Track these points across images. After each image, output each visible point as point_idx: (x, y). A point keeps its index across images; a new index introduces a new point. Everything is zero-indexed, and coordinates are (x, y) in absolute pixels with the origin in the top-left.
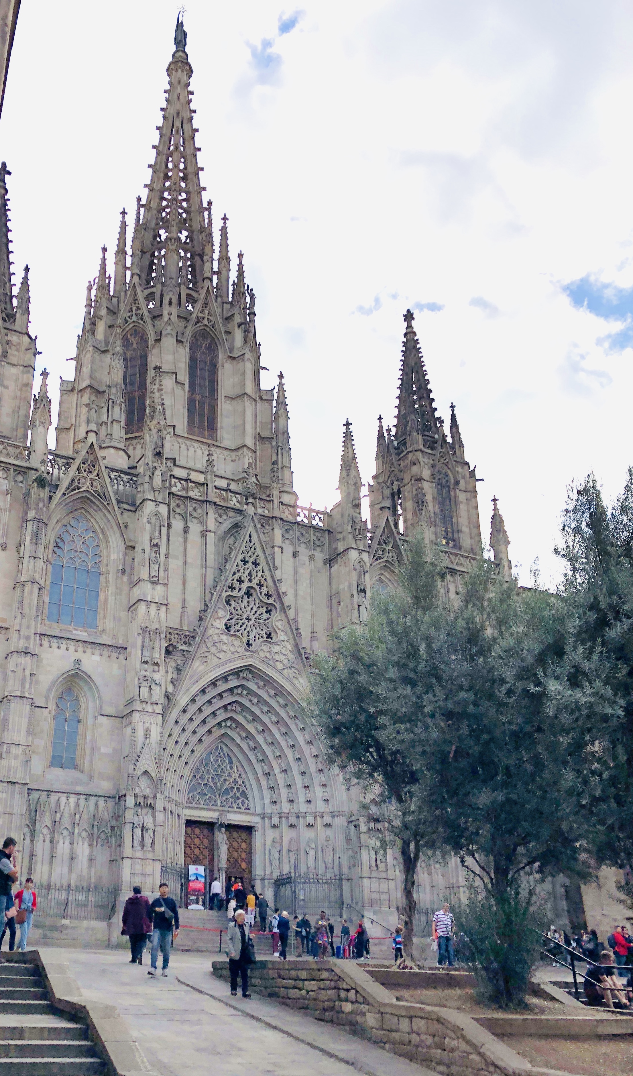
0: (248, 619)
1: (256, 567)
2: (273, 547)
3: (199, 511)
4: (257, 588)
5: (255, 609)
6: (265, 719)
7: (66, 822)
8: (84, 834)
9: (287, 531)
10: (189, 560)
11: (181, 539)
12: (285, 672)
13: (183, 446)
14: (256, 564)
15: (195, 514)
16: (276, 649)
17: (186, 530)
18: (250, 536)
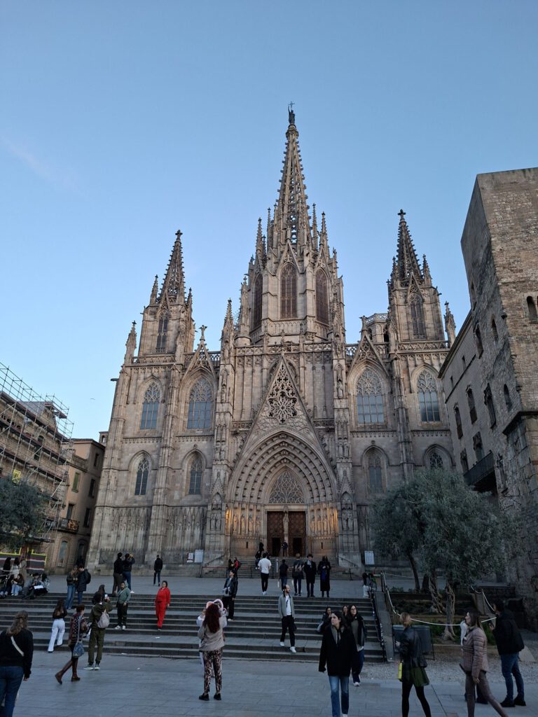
0: (283, 408)
1: (286, 381)
2: (299, 368)
4: (286, 392)
5: (286, 402)
6: (299, 456)
7: (189, 520)
8: (198, 524)
9: (309, 357)
10: (255, 385)
11: (251, 376)
12: (302, 432)
13: (278, 325)
14: (286, 379)
15: (258, 362)
16: (297, 420)
17: (253, 371)
18: (283, 366)
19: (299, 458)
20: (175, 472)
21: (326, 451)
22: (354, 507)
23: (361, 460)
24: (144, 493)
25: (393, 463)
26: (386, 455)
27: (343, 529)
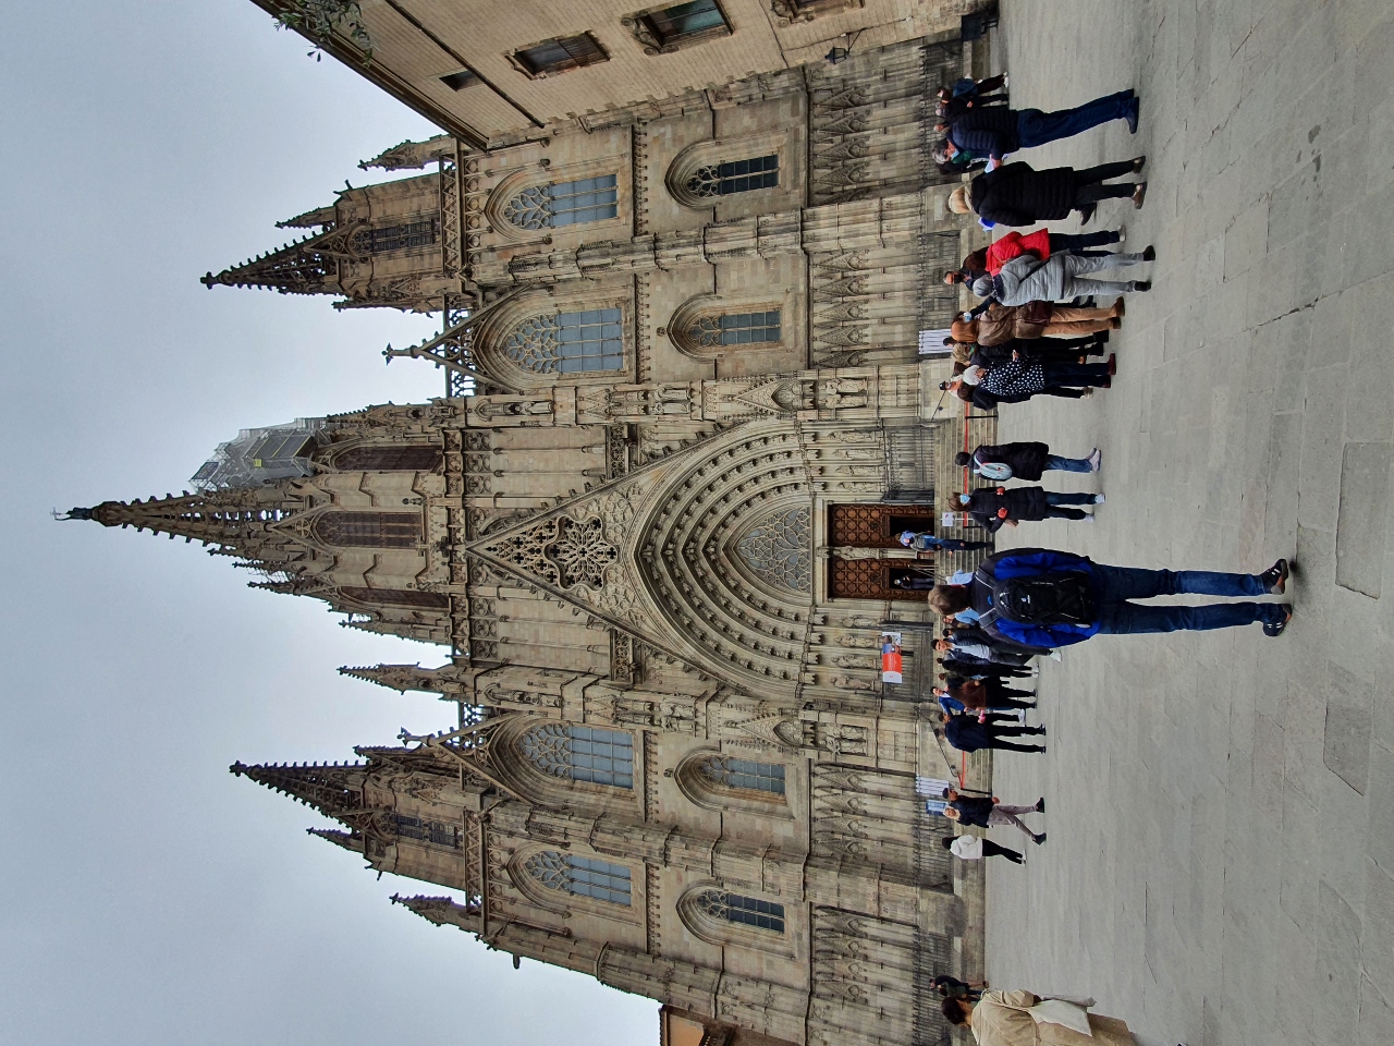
0: (583, 552)
1: (522, 543)
2: (497, 509)
3: (481, 602)
4: (546, 542)
5: (570, 544)
6: (698, 514)
9: (476, 486)
10: (536, 616)
12: (636, 505)
14: (519, 543)
15: (486, 606)
16: (609, 517)
17: (505, 619)
18: (489, 549)
19: (704, 516)
20: (728, 830)
21: (682, 448)
22: (811, 375)
23: (704, 361)
24: (778, 910)
25: (710, 282)
26: (692, 299)
27: (864, 406)
